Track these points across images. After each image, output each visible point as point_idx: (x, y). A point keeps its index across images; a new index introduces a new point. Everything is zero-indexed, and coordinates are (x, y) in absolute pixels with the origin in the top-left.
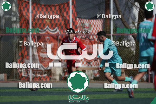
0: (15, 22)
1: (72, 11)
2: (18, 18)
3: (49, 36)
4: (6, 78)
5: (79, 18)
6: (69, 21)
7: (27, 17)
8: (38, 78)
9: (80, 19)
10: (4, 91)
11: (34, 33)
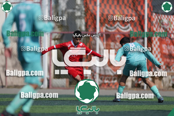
0: (80, 17)
1: (148, 5)
2: (83, 12)
3: (120, 35)
4: (68, 83)
5: (156, 13)
6: (143, 16)
7: (93, 11)
8: (107, 85)
9: (158, 15)
10: (65, 99)
11: (102, 31)
